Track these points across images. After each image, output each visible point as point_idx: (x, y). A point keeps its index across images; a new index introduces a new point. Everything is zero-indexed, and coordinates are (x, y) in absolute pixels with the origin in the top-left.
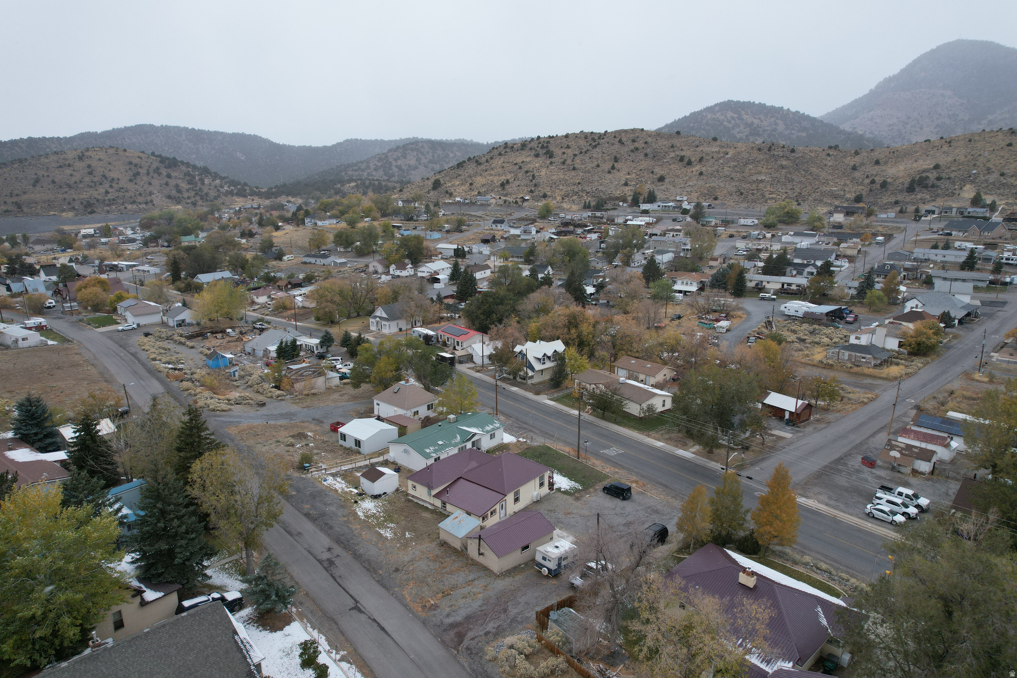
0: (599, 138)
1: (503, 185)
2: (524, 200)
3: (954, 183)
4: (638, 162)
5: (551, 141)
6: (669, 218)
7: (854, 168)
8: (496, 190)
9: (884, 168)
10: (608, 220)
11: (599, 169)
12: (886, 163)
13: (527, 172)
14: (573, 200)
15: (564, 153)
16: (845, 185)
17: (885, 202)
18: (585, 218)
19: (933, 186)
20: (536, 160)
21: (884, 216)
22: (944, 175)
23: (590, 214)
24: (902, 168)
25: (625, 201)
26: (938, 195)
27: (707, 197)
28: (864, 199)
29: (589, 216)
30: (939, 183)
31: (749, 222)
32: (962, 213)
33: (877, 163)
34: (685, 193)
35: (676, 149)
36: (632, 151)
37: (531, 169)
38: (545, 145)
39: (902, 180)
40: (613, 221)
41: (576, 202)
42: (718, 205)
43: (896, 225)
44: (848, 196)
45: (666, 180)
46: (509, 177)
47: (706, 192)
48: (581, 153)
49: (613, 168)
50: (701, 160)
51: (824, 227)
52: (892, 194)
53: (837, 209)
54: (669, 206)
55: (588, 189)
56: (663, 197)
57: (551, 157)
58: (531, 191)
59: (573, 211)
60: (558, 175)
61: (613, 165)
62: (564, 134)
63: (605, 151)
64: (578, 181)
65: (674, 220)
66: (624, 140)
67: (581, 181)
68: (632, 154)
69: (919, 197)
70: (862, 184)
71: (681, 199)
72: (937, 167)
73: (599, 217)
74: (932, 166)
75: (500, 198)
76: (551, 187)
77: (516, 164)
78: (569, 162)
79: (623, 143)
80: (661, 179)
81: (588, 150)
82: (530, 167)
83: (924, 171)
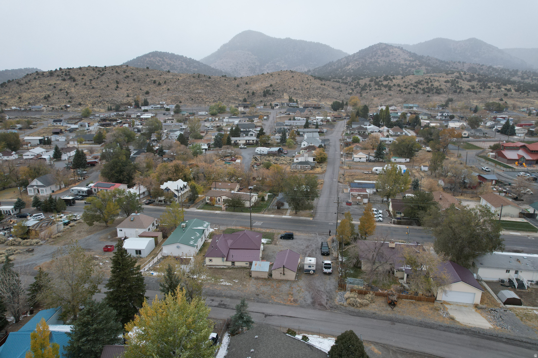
0: (103, 70)
1: (45, 98)
2: (66, 107)
3: (279, 92)
4: (131, 84)
5: (71, 71)
6: (161, 113)
7: (238, 86)
8: (42, 101)
9: (250, 86)
10: (127, 116)
11: (109, 88)
12: (250, 84)
13: (61, 90)
14: (99, 106)
15: (83, 79)
16: (237, 94)
17: (256, 101)
18: (113, 116)
19: (273, 94)
20: (64, 83)
21: (259, 107)
22: (275, 89)
23: (115, 113)
24: (257, 86)
25: (131, 105)
26: (276, 98)
27: (176, 102)
28: (248, 100)
29: (115, 115)
30: (274, 92)
31: (203, 113)
32: (288, 105)
33: (247, 83)
34: (163, 100)
35: (149, 76)
36: (125, 78)
37: (63, 88)
38: (68, 74)
39: (259, 91)
40: (130, 116)
41: (102, 107)
42: (183, 105)
43: (266, 111)
44: (240, 99)
45: (150, 94)
46: (48, 93)
47: (174, 99)
48: (94, 79)
49: (117, 87)
50: (165, 82)
51: (239, 114)
52: (258, 97)
53: (240, 105)
54: (158, 107)
55: (107, 99)
56: (152, 102)
57: (74, 81)
58: (70, 102)
59: (103, 113)
60: (84, 92)
61: (117, 86)
62: (78, 67)
63: (109, 78)
64: (98, 95)
65: (164, 114)
66: (119, 71)
67: (100, 95)
68: (126, 79)
69: (269, 99)
70: (243, 93)
71: (162, 103)
72: (271, 86)
73: (121, 115)
74: (269, 85)
75: (48, 106)
76: (82, 99)
77: (50, 85)
78: (88, 83)
79: (119, 73)
80: (147, 93)
81: (98, 77)
82: (62, 87)
83: (267, 87)
